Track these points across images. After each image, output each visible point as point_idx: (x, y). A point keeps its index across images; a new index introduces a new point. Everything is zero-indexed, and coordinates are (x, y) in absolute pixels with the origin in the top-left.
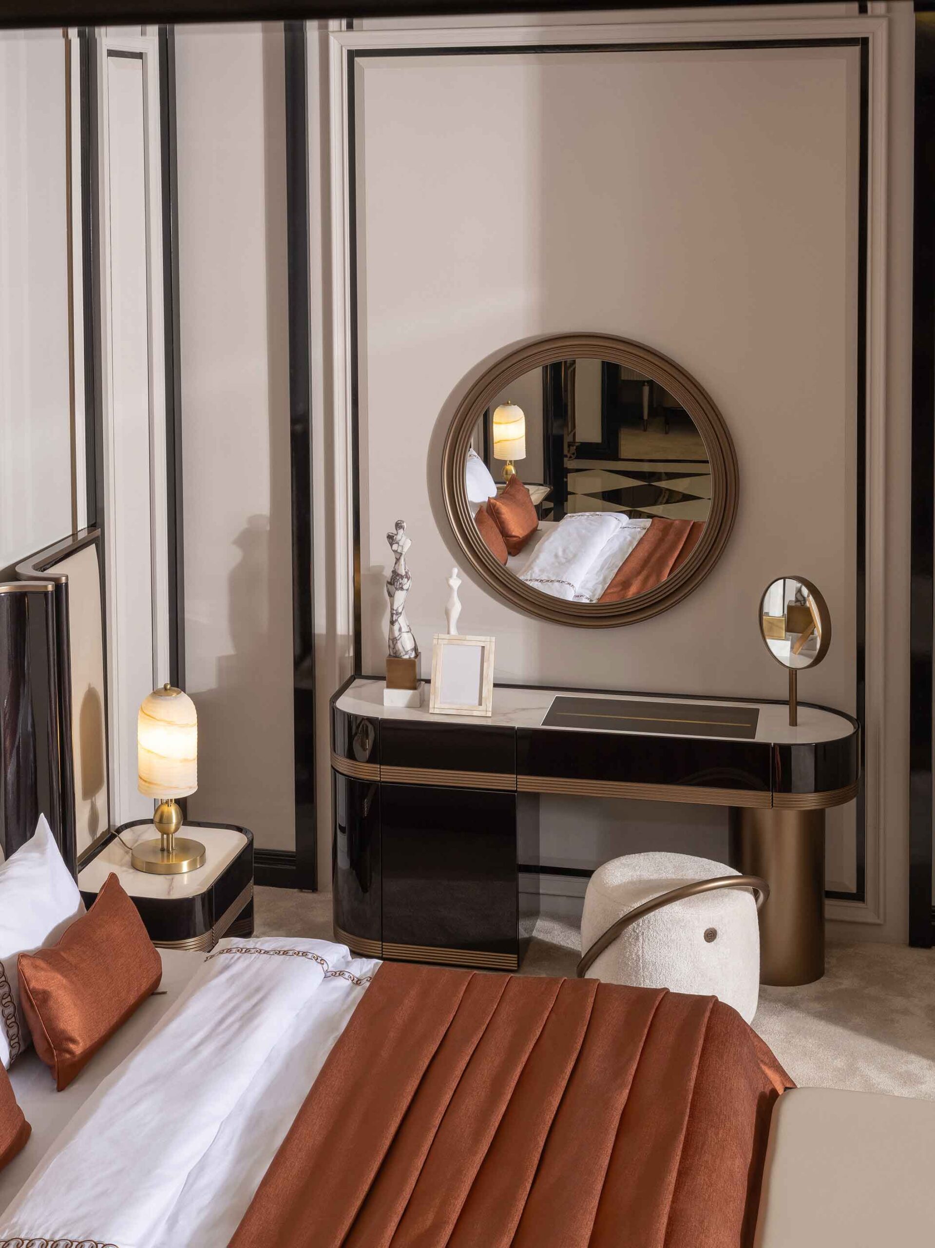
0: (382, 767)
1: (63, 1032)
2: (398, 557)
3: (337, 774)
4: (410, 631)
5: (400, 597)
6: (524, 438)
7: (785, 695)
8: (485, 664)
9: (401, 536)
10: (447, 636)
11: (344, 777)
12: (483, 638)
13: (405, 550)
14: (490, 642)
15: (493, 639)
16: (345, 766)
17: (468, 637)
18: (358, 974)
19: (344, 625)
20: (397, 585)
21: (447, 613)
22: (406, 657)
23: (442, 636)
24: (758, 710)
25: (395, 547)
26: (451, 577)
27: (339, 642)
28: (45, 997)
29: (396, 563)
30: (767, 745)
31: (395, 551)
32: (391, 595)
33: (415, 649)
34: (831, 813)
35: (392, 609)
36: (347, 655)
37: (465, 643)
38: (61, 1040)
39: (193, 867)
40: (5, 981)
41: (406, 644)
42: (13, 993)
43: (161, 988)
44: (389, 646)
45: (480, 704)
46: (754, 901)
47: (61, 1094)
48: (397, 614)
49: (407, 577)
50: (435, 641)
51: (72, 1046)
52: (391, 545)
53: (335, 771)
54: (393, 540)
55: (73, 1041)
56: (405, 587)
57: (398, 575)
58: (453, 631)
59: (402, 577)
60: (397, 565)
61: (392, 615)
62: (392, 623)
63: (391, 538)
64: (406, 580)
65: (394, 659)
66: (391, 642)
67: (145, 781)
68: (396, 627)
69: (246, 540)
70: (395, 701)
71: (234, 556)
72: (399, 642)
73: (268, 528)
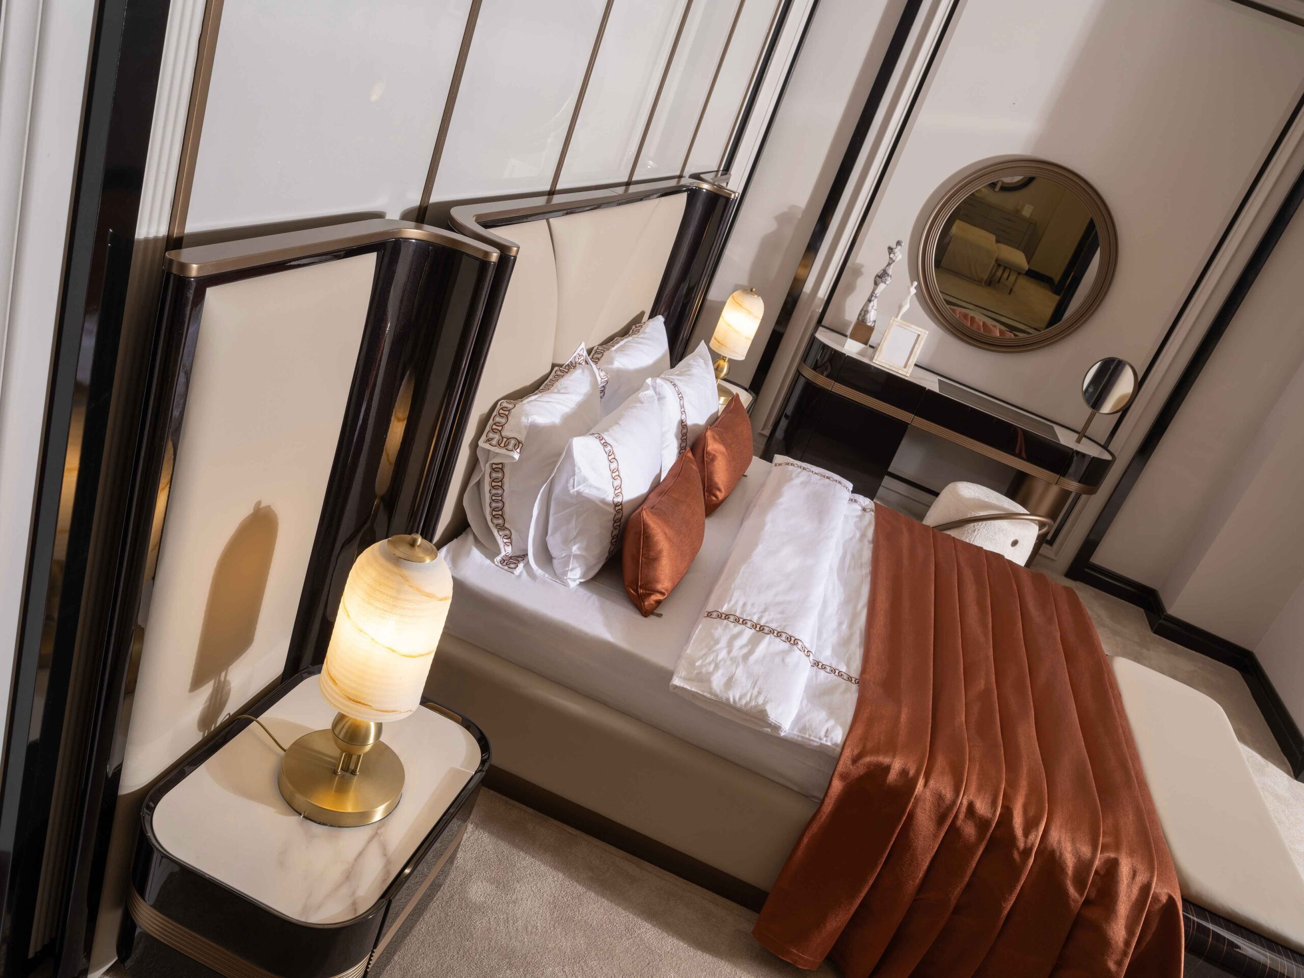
0: (835, 383)
1: (716, 484)
2: (890, 263)
3: (800, 375)
4: (877, 310)
5: (882, 286)
8: (917, 346)
9: (898, 250)
10: (897, 319)
11: (805, 379)
12: (921, 329)
13: (897, 260)
14: (923, 333)
15: (927, 332)
16: (811, 375)
17: (913, 326)
18: (865, 506)
20: (884, 279)
21: (900, 308)
22: (868, 324)
24: (1056, 429)
25: (892, 256)
26: (912, 286)
29: (887, 266)
31: (890, 258)
32: (876, 284)
33: (875, 322)
35: (874, 293)
37: (910, 328)
38: (713, 487)
40: (686, 439)
41: (871, 316)
44: (859, 314)
45: (905, 367)
46: (1038, 532)
48: (876, 297)
49: (891, 277)
50: (891, 321)
51: (718, 493)
52: (890, 254)
54: (892, 251)
55: (719, 490)
56: (887, 282)
57: (887, 273)
58: (901, 318)
60: (887, 268)
61: (872, 296)
62: (870, 301)
63: (891, 250)
64: (889, 278)
65: (861, 323)
66: (863, 313)
67: (719, 342)
68: (871, 304)
69: (783, 219)
70: (851, 348)
71: (772, 226)
72: (869, 314)
73: (800, 217)
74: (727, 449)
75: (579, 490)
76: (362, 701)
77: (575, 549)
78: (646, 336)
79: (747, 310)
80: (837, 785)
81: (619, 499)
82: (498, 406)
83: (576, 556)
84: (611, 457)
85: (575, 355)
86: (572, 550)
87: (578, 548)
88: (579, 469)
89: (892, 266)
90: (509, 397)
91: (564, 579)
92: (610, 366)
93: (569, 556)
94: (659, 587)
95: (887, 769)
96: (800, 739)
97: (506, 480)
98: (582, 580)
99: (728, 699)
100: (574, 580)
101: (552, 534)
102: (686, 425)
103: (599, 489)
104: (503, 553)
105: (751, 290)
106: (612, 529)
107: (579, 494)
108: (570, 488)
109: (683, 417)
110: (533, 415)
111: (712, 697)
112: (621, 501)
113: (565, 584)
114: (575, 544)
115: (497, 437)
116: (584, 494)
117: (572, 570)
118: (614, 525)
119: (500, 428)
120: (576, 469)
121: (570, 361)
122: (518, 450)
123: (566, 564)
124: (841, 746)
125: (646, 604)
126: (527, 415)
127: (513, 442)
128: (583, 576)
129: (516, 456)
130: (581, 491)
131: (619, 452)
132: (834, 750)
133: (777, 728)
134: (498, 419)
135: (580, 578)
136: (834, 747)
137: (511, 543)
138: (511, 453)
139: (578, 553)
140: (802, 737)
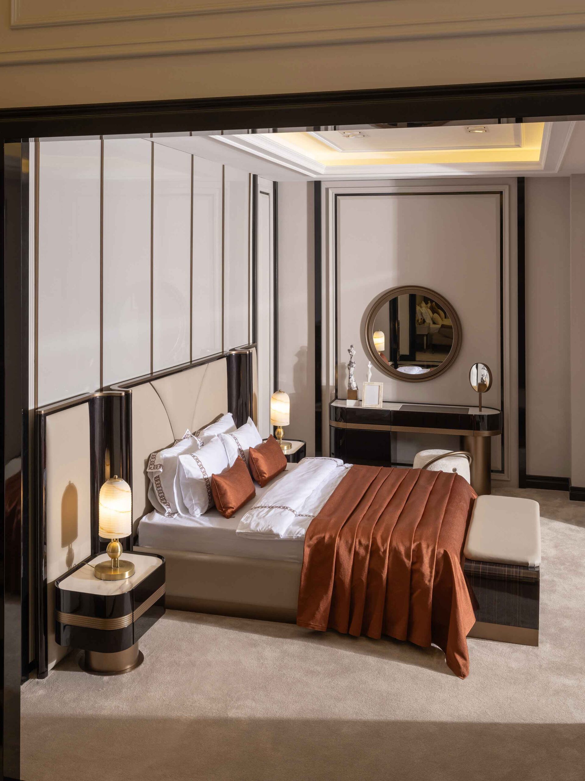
0: (347, 424)
1: (262, 471)
2: (351, 357)
3: (331, 427)
4: (355, 381)
5: (352, 369)
6: (384, 343)
7: (478, 404)
8: (380, 391)
9: (352, 350)
10: (367, 382)
11: (333, 427)
12: (379, 383)
13: (354, 354)
14: (381, 384)
15: (383, 383)
16: (334, 424)
17: (375, 383)
18: (347, 467)
19: (332, 383)
20: (351, 366)
21: (367, 376)
22: (354, 389)
23: (365, 382)
24: (469, 409)
25: (350, 353)
26: (368, 364)
27: (330, 388)
28: (257, 460)
30: (472, 415)
31: (350, 354)
32: (349, 369)
33: (357, 387)
34: (493, 438)
35: (349, 373)
36: (333, 392)
37: (374, 385)
38: (261, 473)
39: (288, 448)
40: (244, 456)
41: (354, 385)
42: (247, 460)
43: (286, 469)
44: (348, 386)
45: (379, 404)
46: (468, 462)
47: (262, 488)
48: (351, 375)
49: (354, 363)
50: (364, 384)
51: (265, 475)
52: (349, 352)
53: (330, 426)
55: (265, 473)
56: (354, 366)
57: (352, 362)
58: (369, 381)
59: (353, 363)
60: (351, 359)
61: (349, 375)
62: (350, 378)
63: (349, 351)
64: (354, 364)
65: (351, 391)
66: (349, 385)
67: (273, 420)
68: (351, 379)
69: (299, 354)
70: (350, 404)
71: (295, 360)
72: (352, 384)
73: (307, 350)
74: (263, 455)
76: (112, 532)
77: (195, 501)
78: (221, 422)
79: (280, 401)
80: (307, 551)
81: (206, 477)
82: (151, 455)
83: (196, 504)
84: (198, 461)
85: (185, 435)
86: (193, 502)
88: (186, 468)
89: (353, 357)
90: (155, 452)
91: (194, 514)
92: (203, 436)
93: (193, 505)
94: (230, 505)
95: (324, 538)
96: (289, 537)
97: (161, 483)
98: (201, 514)
99: (257, 531)
100: (198, 514)
101: (185, 498)
102: (242, 450)
103: (196, 474)
104: (167, 511)
106: (207, 489)
108: (186, 476)
109: (240, 447)
110: (163, 454)
111: (251, 532)
113: (195, 516)
114: (194, 499)
115: (153, 466)
116: (191, 478)
117: (196, 510)
118: (207, 488)
119: (153, 463)
121: (183, 437)
122: (161, 468)
123: (193, 509)
124: (305, 535)
125: (227, 513)
126: (162, 455)
127: (159, 466)
128: (201, 511)
129: (161, 470)
130: (189, 477)
131: (200, 458)
132: (303, 537)
133: (278, 535)
134: (152, 460)
136: (302, 536)
137: (170, 507)
138: (159, 470)
140: (290, 536)
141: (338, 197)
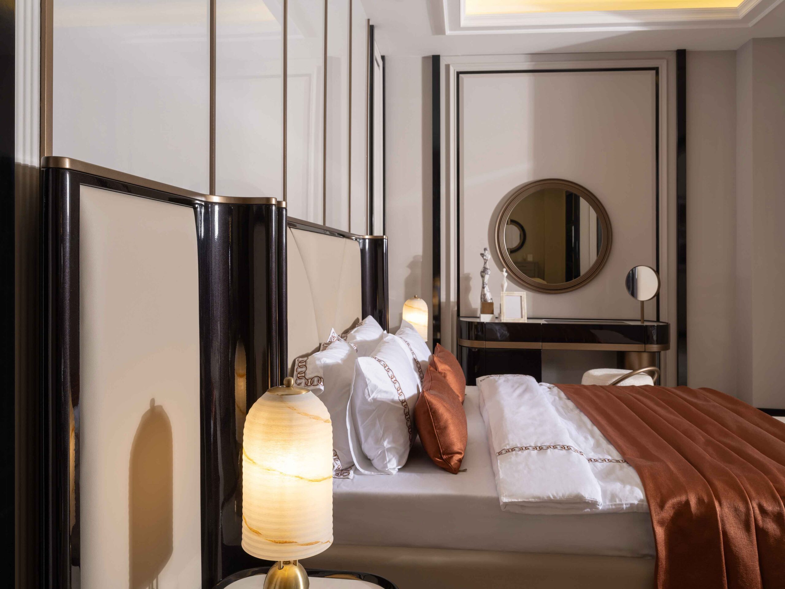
0: (486, 342)
2: (486, 262)
3: (462, 347)
4: (489, 292)
5: (487, 277)
8: (522, 303)
9: (486, 254)
11: (466, 348)
12: (520, 293)
13: (488, 259)
14: (523, 294)
15: (525, 293)
16: (468, 343)
17: (515, 293)
19: (453, 298)
20: (486, 272)
22: (489, 302)
24: (624, 322)
25: (485, 257)
27: (452, 304)
29: (485, 264)
31: (484, 259)
32: (483, 277)
33: (492, 299)
35: (484, 282)
37: (514, 295)
41: (489, 297)
44: (480, 299)
45: (522, 317)
48: (486, 284)
49: (489, 269)
50: (502, 295)
56: (489, 273)
57: (486, 268)
58: (505, 291)
60: (485, 265)
61: (483, 285)
63: (482, 255)
64: (489, 271)
65: (484, 303)
66: (483, 296)
68: (485, 289)
69: (412, 265)
70: (486, 318)
71: (407, 272)
72: (486, 296)
73: (422, 260)
75: (374, 397)
77: (386, 444)
78: (367, 324)
79: (417, 308)
80: (660, 532)
81: (402, 398)
82: (297, 362)
83: (389, 450)
84: (387, 369)
85: (330, 336)
86: (384, 446)
87: (388, 443)
88: (369, 379)
89: (487, 263)
90: (302, 356)
91: (387, 470)
93: (383, 452)
94: (456, 449)
95: (687, 503)
96: (614, 507)
98: (399, 467)
99: (549, 497)
100: (394, 469)
101: (366, 440)
102: (418, 361)
103: (386, 392)
104: (336, 467)
105: (415, 297)
106: (406, 421)
107: (375, 400)
108: (367, 397)
109: (414, 356)
110: (322, 358)
111: (537, 500)
112: (404, 399)
113: (389, 474)
114: (384, 440)
115: (303, 381)
116: (378, 399)
117: (389, 461)
118: (406, 417)
119: (303, 375)
120: (367, 381)
121: (328, 340)
122: (322, 383)
123: (384, 458)
124: (645, 499)
125: (452, 464)
126: (319, 359)
127: (316, 379)
128: (398, 464)
129: (322, 388)
130: (375, 397)
131: (390, 364)
132: (642, 505)
133: (594, 504)
134: (299, 370)
135: (397, 467)
136: (641, 503)
137: (338, 458)
138: (318, 387)
139: (389, 446)
140: (615, 505)
141: (461, 75)
